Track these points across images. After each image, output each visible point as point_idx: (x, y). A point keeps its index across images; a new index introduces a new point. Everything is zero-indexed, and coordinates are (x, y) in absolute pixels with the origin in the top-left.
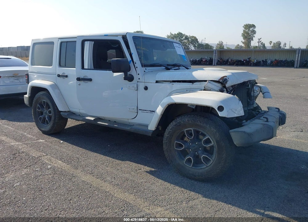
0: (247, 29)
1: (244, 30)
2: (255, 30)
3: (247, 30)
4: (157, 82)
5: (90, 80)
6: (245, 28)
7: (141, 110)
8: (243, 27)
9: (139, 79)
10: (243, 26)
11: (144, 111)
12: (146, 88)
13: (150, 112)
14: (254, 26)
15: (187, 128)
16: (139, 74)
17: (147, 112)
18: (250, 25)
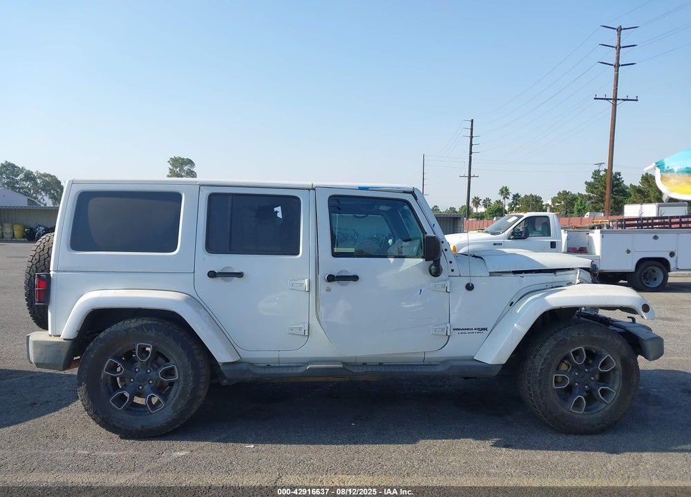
0: (177, 168)
1: (170, 169)
2: (194, 170)
3: (178, 170)
4: (492, 274)
5: (355, 278)
6: (172, 165)
7: (458, 329)
8: (169, 162)
9: (453, 270)
10: (169, 159)
11: (466, 331)
12: (470, 287)
13: (477, 331)
14: (190, 162)
15: (574, 348)
16: (451, 262)
17: (471, 331)
18: (183, 159)
